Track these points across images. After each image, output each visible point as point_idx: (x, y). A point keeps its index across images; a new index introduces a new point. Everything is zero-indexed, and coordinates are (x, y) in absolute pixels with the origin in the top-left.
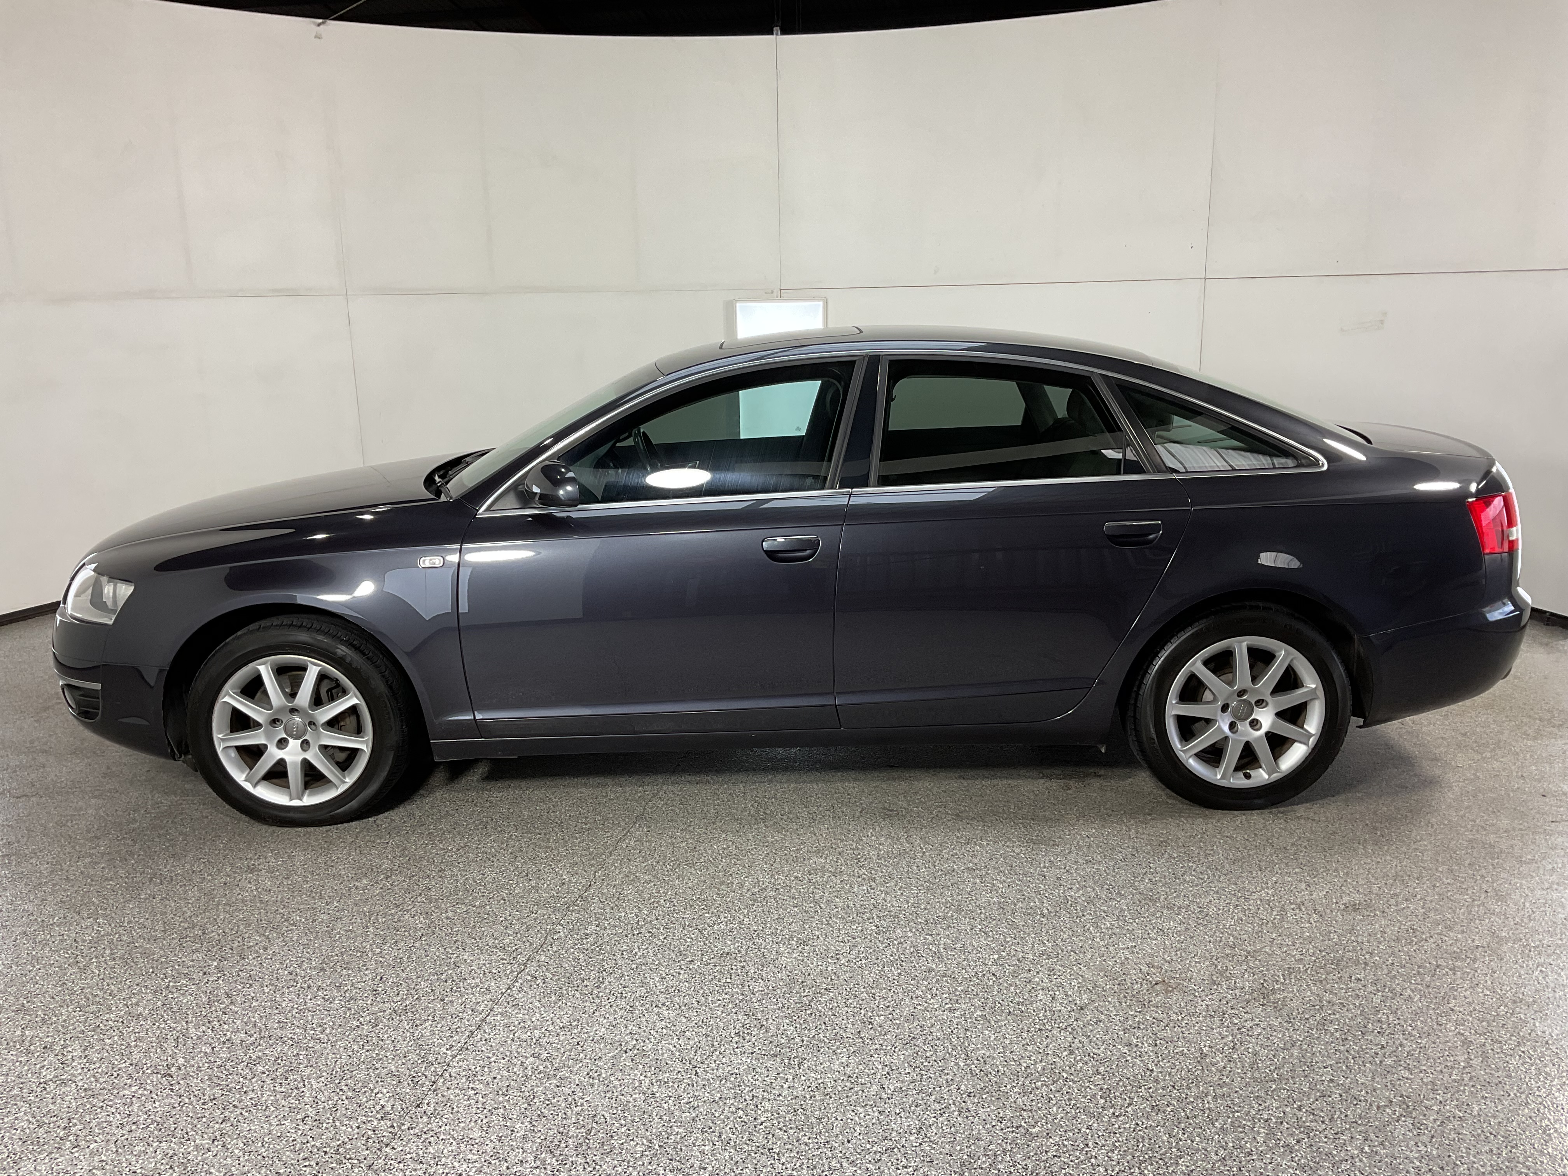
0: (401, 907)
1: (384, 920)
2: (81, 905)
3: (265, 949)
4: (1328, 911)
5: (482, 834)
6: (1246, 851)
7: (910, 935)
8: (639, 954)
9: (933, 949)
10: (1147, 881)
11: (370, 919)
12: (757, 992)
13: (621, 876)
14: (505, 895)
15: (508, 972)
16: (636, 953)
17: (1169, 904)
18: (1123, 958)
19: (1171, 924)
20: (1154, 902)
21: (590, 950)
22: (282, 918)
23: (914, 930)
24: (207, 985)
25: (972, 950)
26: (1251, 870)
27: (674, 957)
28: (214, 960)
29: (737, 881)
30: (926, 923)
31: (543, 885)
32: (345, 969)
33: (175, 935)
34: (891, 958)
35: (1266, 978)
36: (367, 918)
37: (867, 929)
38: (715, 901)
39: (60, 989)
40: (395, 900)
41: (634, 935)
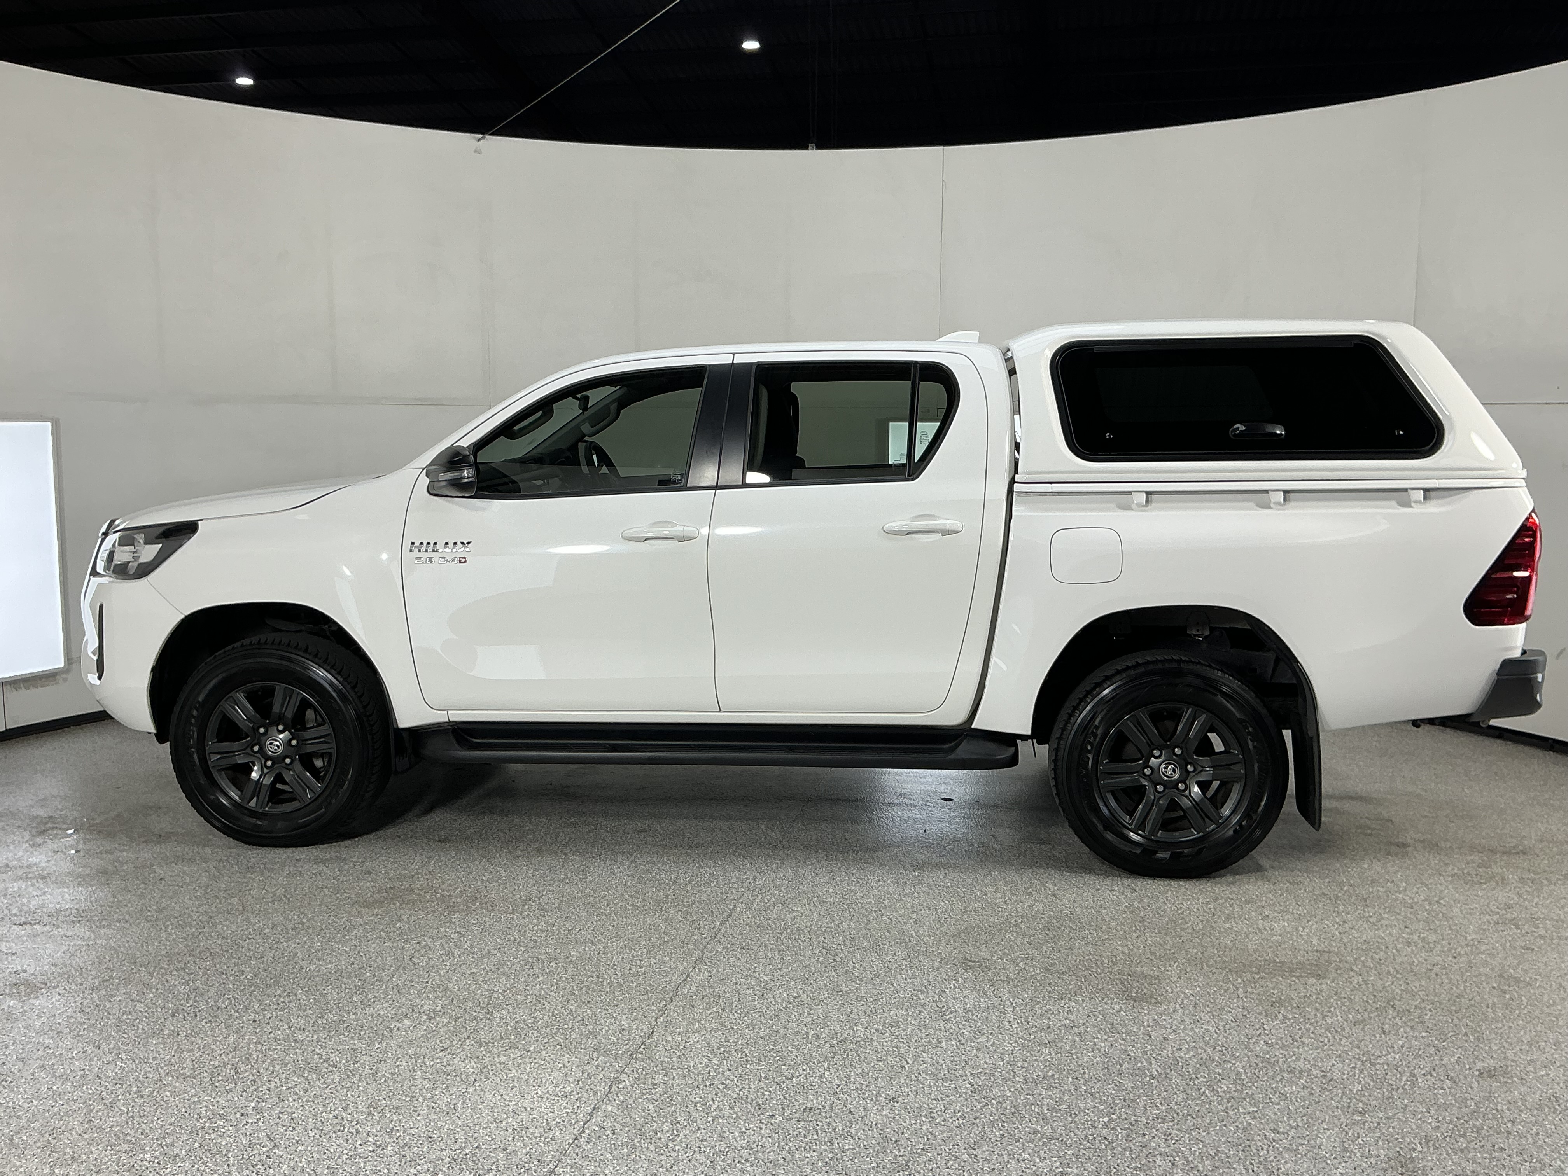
0: (449, 1050)
1: (432, 1063)
2: (100, 1040)
3: (306, 1091)
4: (1462, 1077)
5: (529, 975)
6: (1366, 1013)
7: (1009, 1094)
8: (714, 1106)
9: (1036, 1110)
10: (1262, 1042)
11: (416, 1062)
12: (848, 1150)
13: (685, 1023)
14: (562, 1041)
15: (573, 1121)
16: (711, 1105)
17: (1289, 1067)
18: (1245, 1124)
19: (1294, 1088)
20: (1273, 1065)
21: (660, 1101)
22: (320, 1058)
23: (1012, 1090)
24: (246, 1127)
25: (1079, 1113)
26: (1375, 1033)
27: (753, 1110)
28: (252, 1101)
29: (813, 1033)
30: (1025, 1082)
31: (601, 1030)
32: (395, 1113)
33: (206, 1074)
34: (991, 1118)
35: (1402, 1146)
36: (414, 1061)
37: (961, 1087)
38: (791, 1052)
39: (86, 1126)
40: (441, 1043)
41: (706, 1086)
